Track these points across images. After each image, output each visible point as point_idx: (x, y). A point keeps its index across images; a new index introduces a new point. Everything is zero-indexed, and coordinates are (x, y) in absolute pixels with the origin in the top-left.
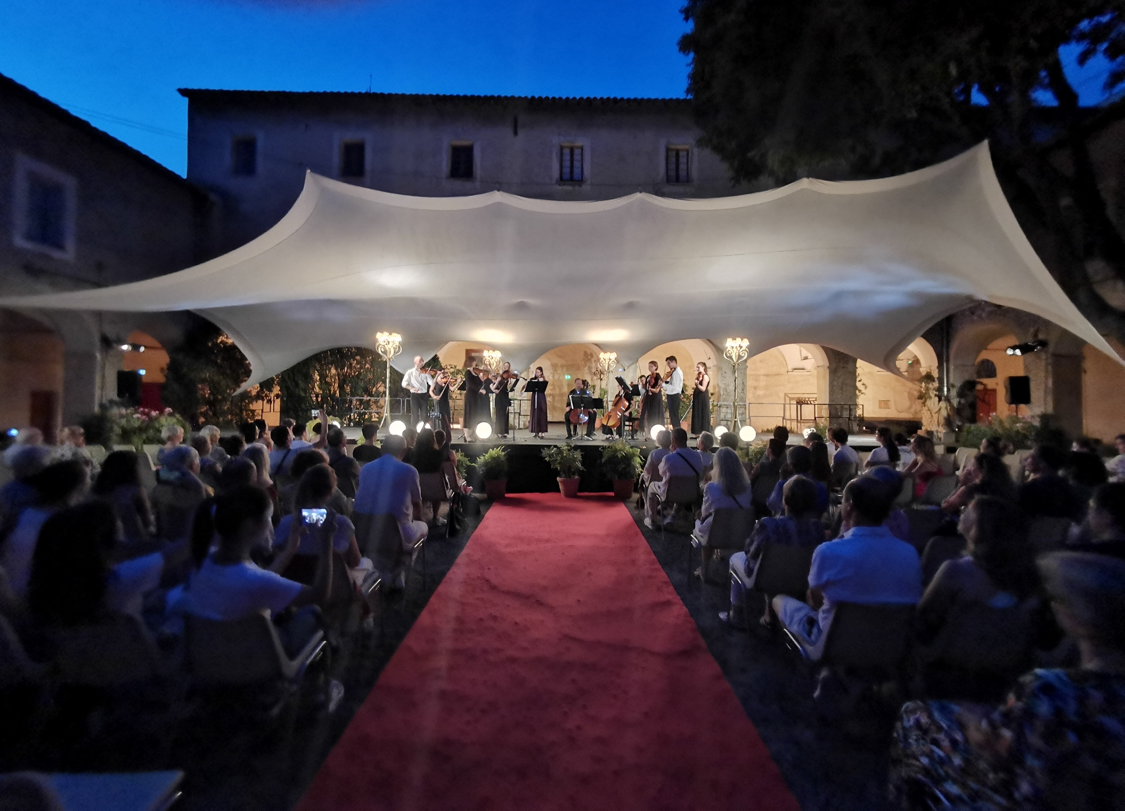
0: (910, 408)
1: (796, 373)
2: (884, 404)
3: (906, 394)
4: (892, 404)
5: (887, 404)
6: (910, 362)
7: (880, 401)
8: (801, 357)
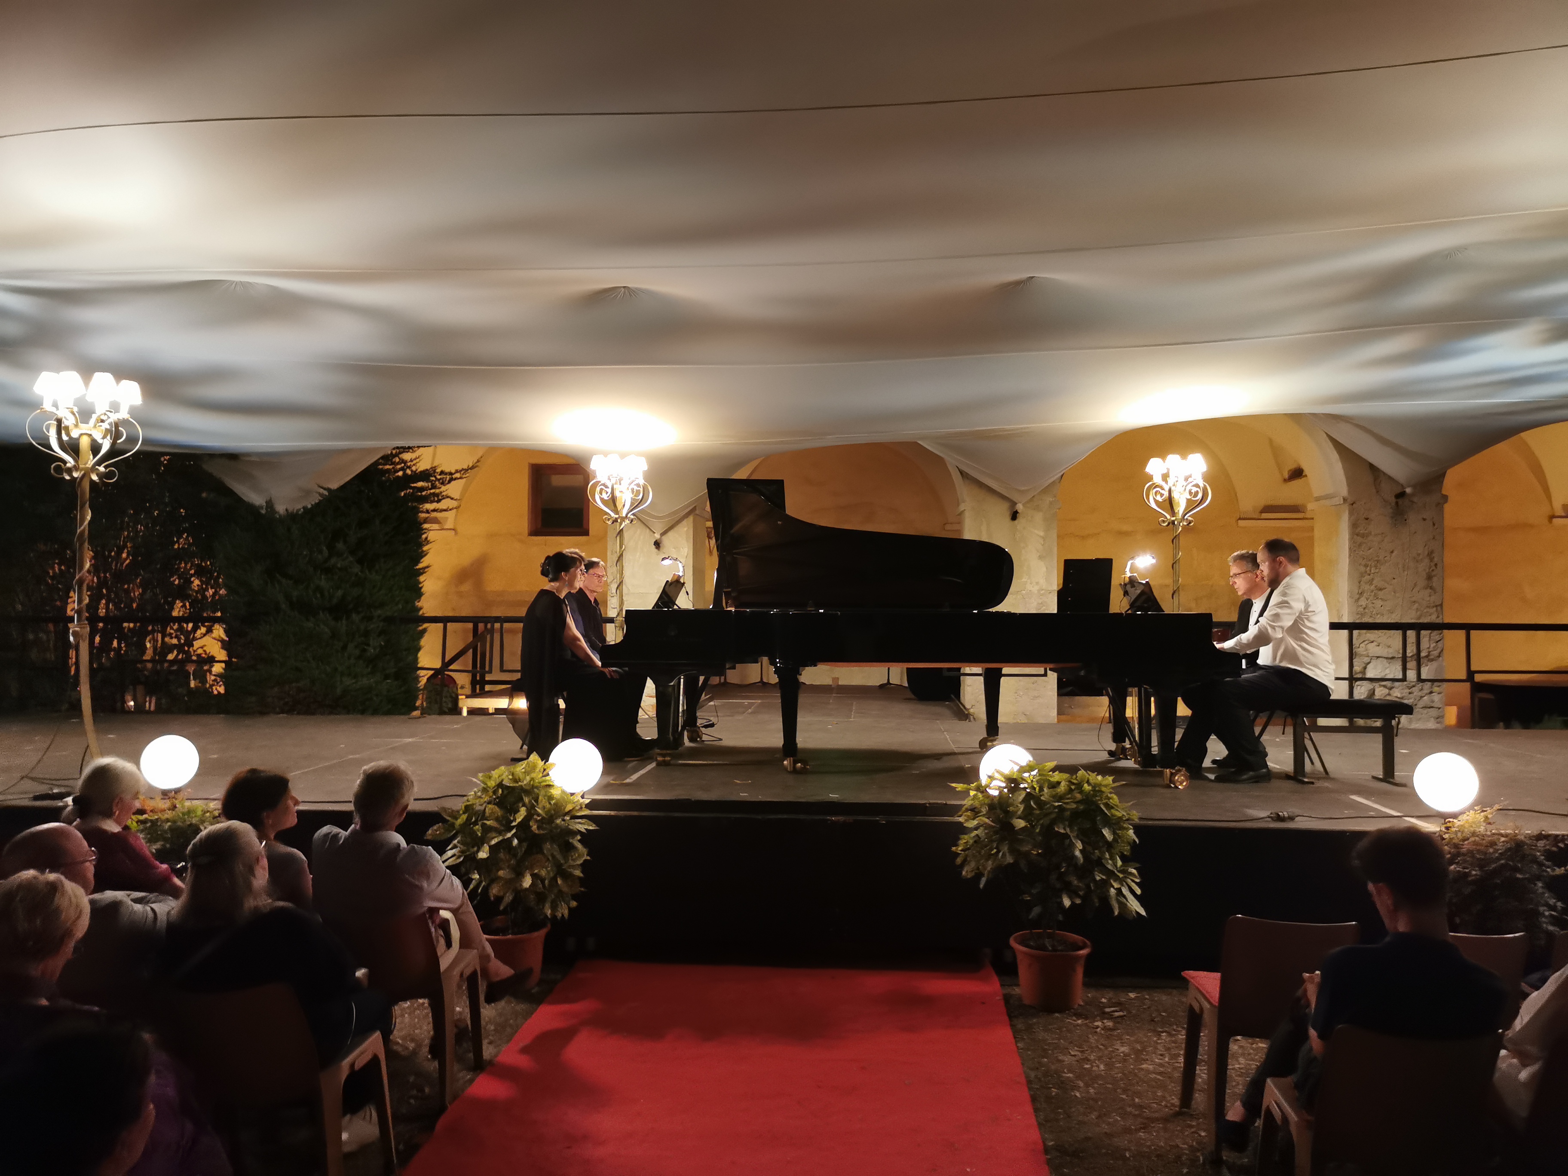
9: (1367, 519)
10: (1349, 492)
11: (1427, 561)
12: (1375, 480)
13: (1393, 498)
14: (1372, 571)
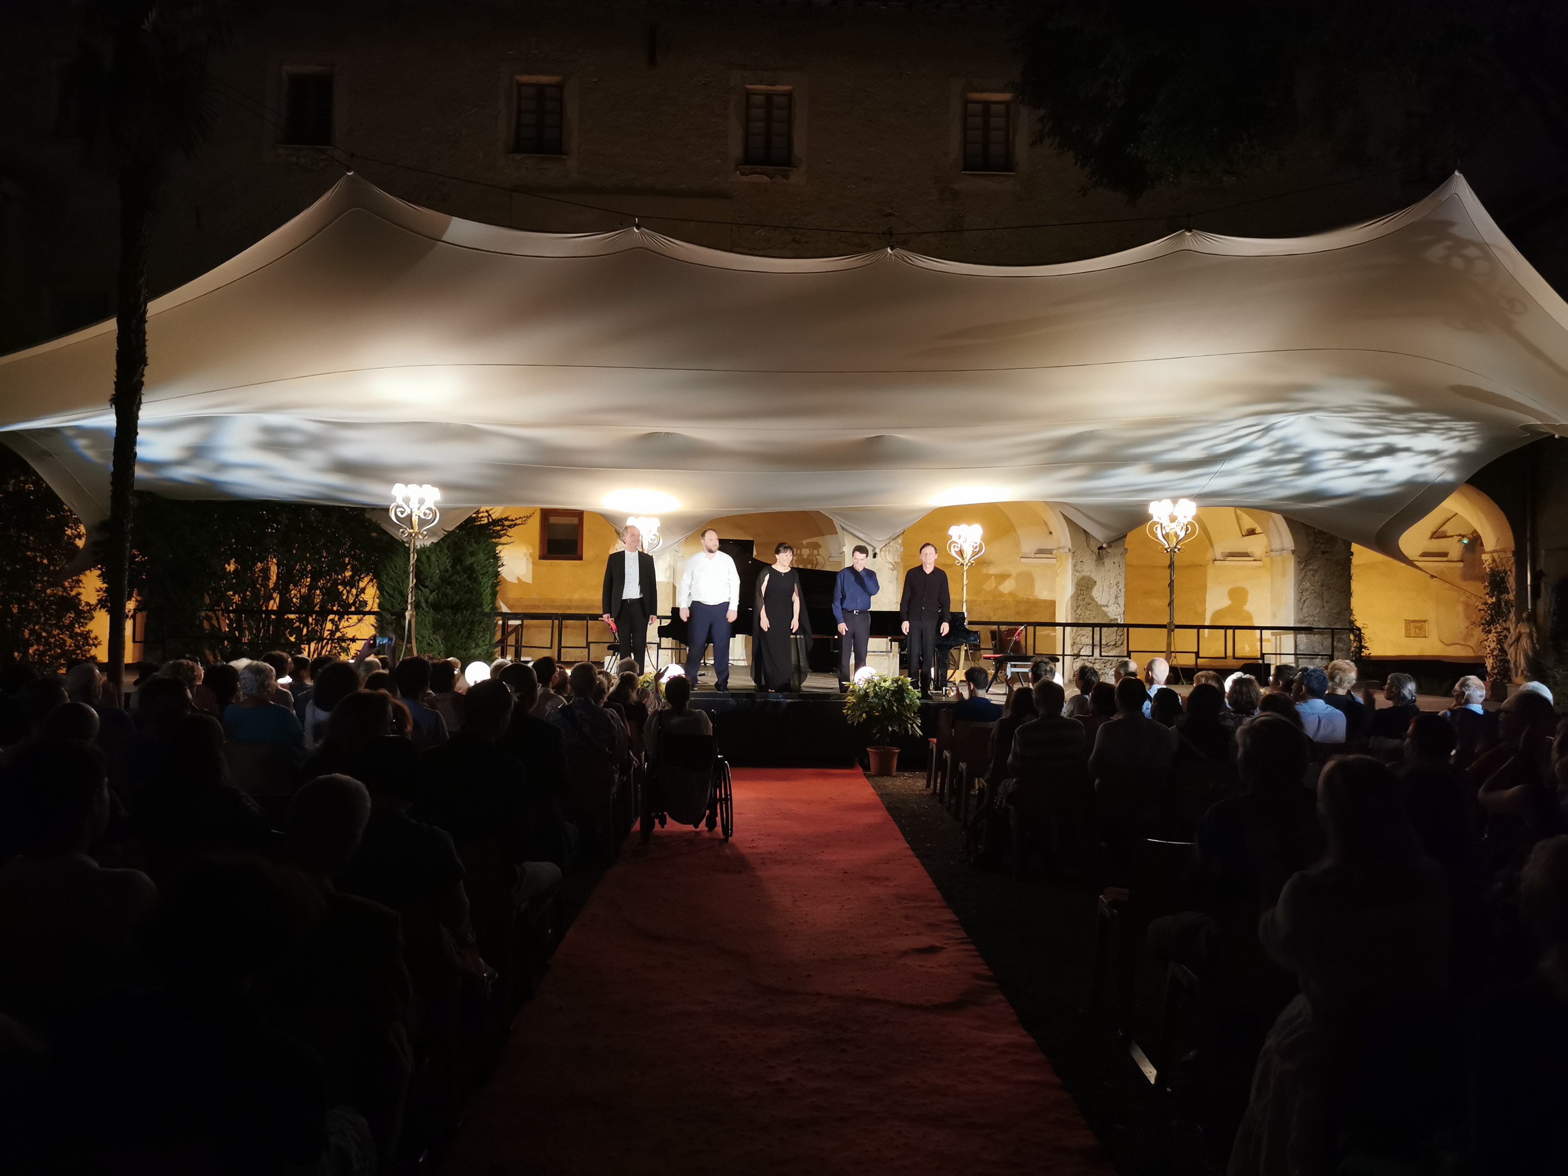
0: (1468, 636)
1: (1231, 563)
2: (1416, 627)
3: (1460, 609)
4: (1431, 629)
5: (1420, 628)
6: (1465, 541)
7: (1408, 622)
8: (1242, 533)
9: (1082, 562)
10: (1072, 546)
11: (1115, 587)
12: (1087, 538)
13: (1097, 548)
14: (1085, 593)
